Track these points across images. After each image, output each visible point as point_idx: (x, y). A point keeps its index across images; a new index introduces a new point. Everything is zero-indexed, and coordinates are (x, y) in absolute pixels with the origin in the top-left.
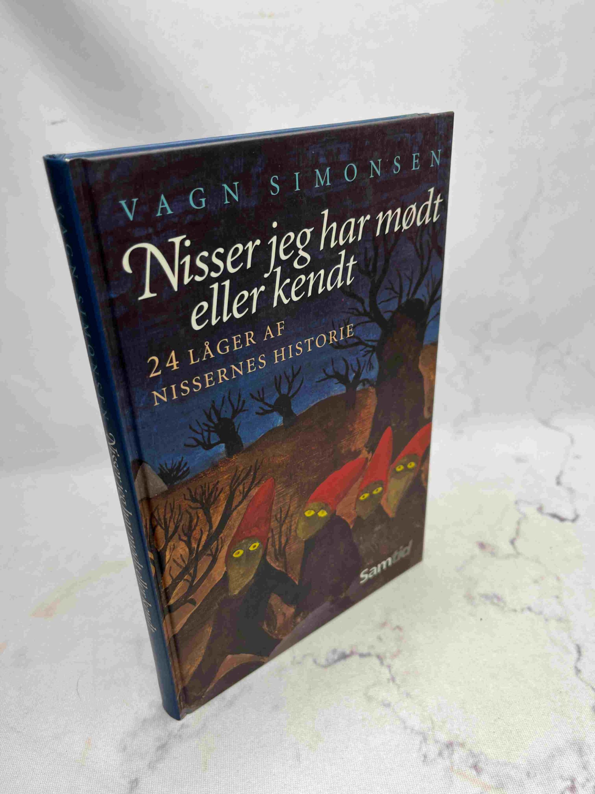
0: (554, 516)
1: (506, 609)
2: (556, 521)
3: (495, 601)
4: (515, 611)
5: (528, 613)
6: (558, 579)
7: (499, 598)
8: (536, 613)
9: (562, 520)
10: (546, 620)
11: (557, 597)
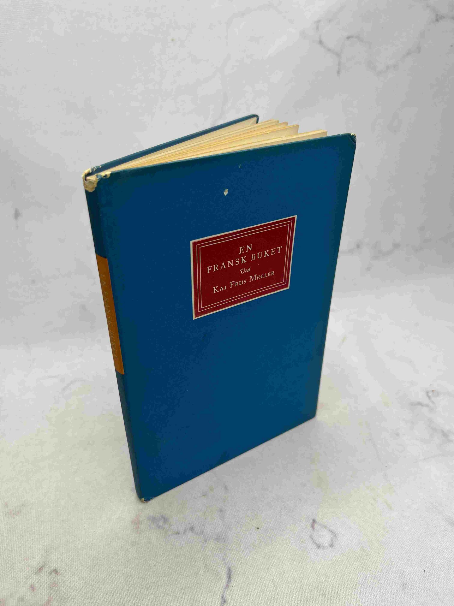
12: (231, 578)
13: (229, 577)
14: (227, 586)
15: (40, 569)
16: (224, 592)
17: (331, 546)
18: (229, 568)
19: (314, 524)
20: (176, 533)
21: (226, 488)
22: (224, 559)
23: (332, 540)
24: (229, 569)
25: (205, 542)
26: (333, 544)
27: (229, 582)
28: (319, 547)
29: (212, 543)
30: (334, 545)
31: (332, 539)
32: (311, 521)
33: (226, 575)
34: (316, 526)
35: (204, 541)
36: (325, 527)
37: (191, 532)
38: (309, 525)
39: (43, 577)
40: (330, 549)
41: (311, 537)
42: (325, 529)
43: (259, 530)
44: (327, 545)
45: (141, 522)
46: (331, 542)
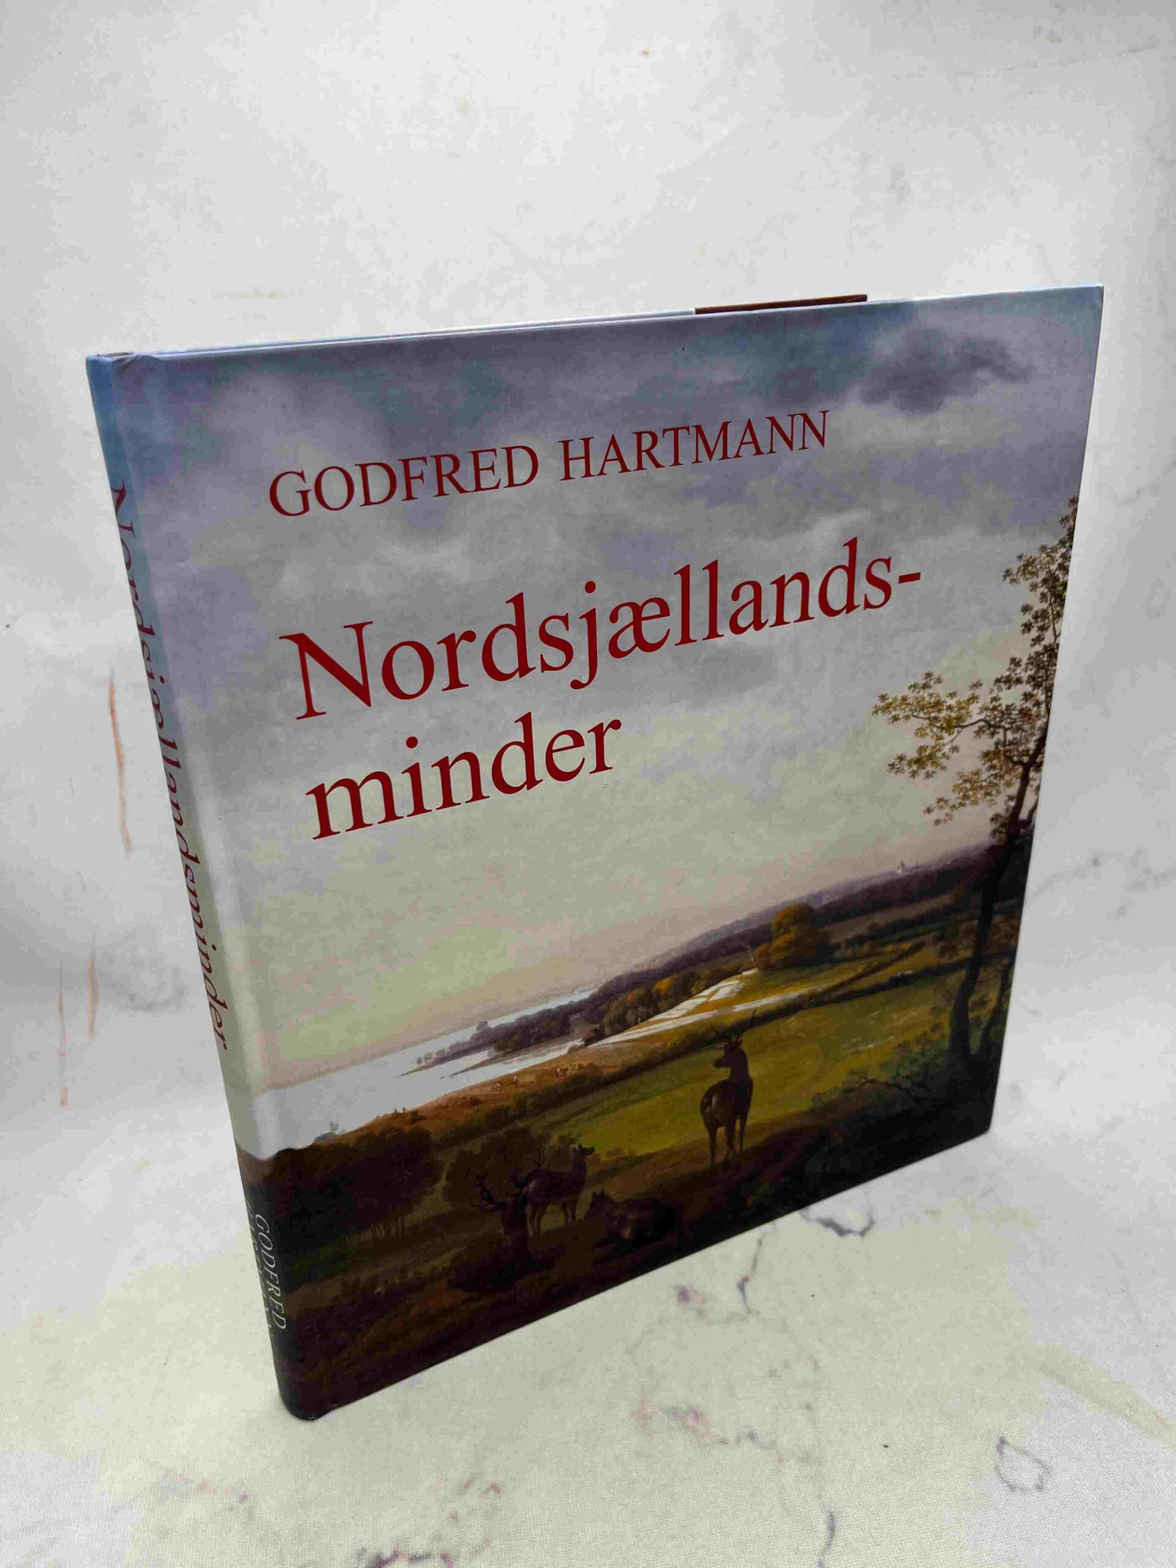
12: (836, 1533)
13: (832, 1529)
14: (829, 1545)
15: (467, 1485)
16: (823, 1553)
17: (1039, 1488)
18: (830, 1513)
19: (1003, 1446)
20: (723, 1442)
21: (816, 1365)
22: (819, 1497)
23: (1041, 1479)
24: (831, 1516)
25: (779, 1462)
26: (1042, 1485)
27: (832, 1538)
28: (1012, 1488)
29: (792, 1468)
30: (1044, 1486)
31: (1041, 1476)
32: (996, 1441)
33: (825, 1525)
34: (1006, 1450)
35: (777, 1462)
36: (1025, 1453)
37: (750, 1441)
38: (993, 1449)
39: (472, 1498)
40: (1037, 1494)
41: (997, 1469)
42: (1025, 1457)
43: (888, 1450)
44: (1030, 1486)
45: (651, 1417)
46: (1038, 1481)
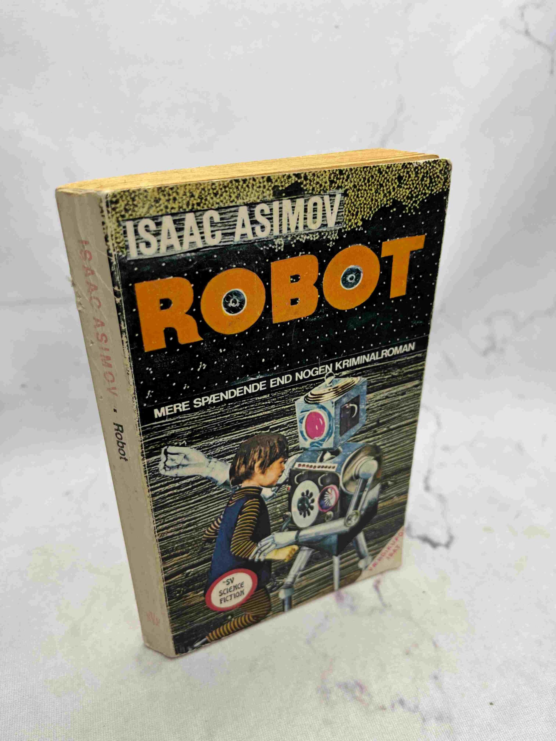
0: (426, 539)
1: (372, 707)
2: (428, 547)
3: (358, 694)
4: (383, 708)
5: (399, 710)
6: (435, 645)
7: (362, 688)
8: (409, 710)
9: (434, 545)
10: (424, 720)
11: (436, 678)
